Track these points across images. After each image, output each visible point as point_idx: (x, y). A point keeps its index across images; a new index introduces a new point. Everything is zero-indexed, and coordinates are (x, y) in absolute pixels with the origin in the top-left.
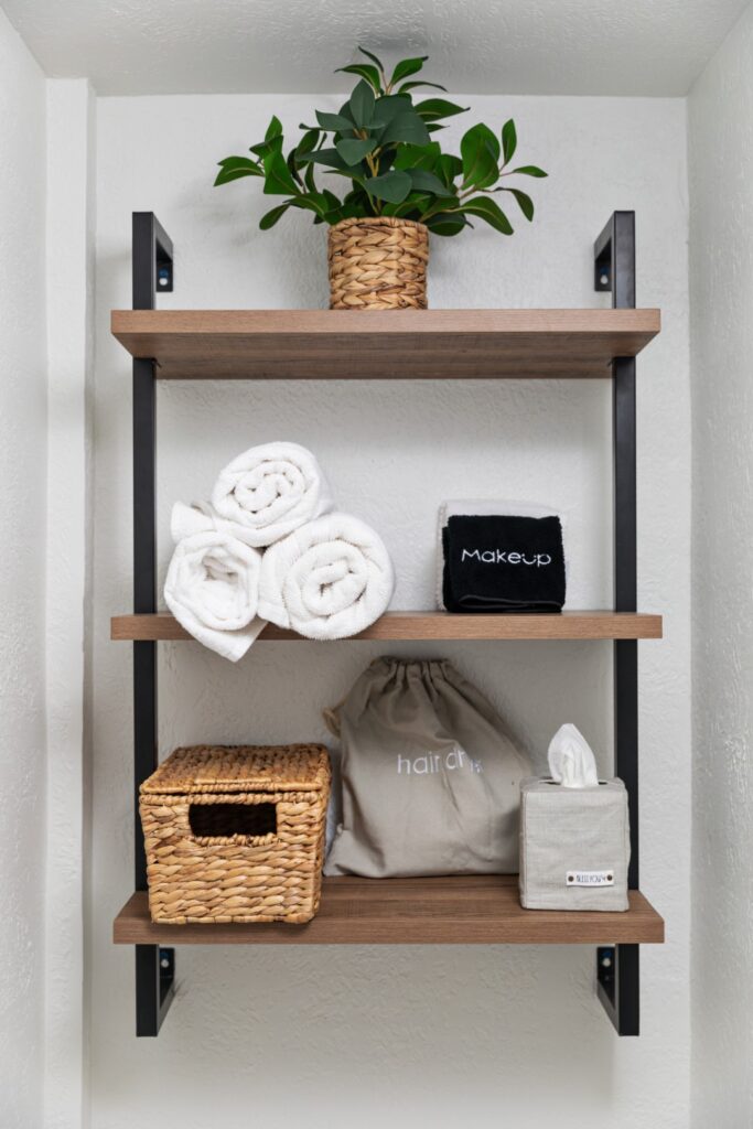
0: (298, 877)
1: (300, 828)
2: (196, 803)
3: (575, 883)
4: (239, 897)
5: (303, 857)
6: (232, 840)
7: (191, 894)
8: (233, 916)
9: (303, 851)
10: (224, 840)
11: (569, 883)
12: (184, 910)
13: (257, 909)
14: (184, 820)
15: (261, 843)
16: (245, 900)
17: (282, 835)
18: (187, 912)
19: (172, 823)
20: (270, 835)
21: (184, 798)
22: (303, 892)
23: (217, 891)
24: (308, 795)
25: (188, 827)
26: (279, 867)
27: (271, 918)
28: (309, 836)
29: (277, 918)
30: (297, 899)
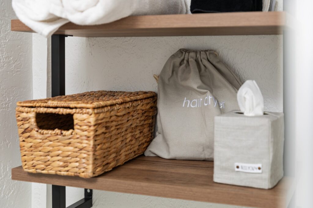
0: (85, 153)
1: (85, 127)
2: (38, 112)
3: (240, 169)
4: (58, 162)
5: (87, 143)
6: (54, 132)
7: (37, 158)
8: (56, 171)
9: (87, 140)
10: (50, 132)
11: (237, 169)
12: (34, 166)
13: (66, 169)
14: (33, 120)
15: (66, 134)
16: (61, 163)
17: (76, 131)
18: (36, 167)
19: (28, 122)
20: (71, 131)
21: (32, 109)
22: (88, 162)
23: (49, 157)
24: (88, 110)
25: (35, 124)
26: (76, 147)
27: (73, 174)
28: (89, 132)
29: (76, 174)
30: (85, 165)
